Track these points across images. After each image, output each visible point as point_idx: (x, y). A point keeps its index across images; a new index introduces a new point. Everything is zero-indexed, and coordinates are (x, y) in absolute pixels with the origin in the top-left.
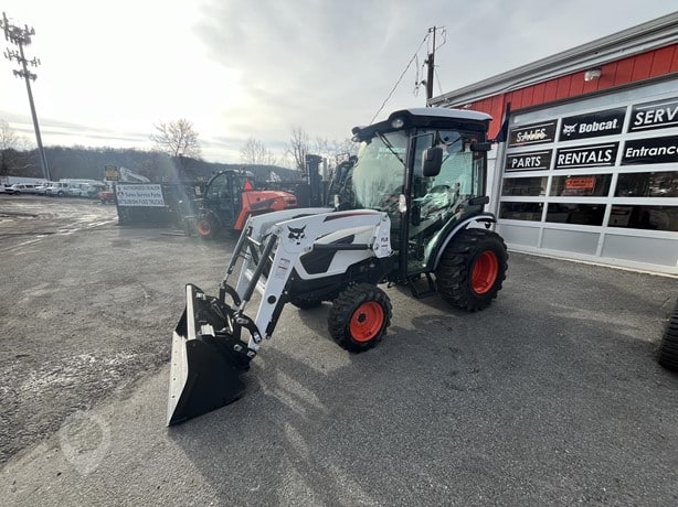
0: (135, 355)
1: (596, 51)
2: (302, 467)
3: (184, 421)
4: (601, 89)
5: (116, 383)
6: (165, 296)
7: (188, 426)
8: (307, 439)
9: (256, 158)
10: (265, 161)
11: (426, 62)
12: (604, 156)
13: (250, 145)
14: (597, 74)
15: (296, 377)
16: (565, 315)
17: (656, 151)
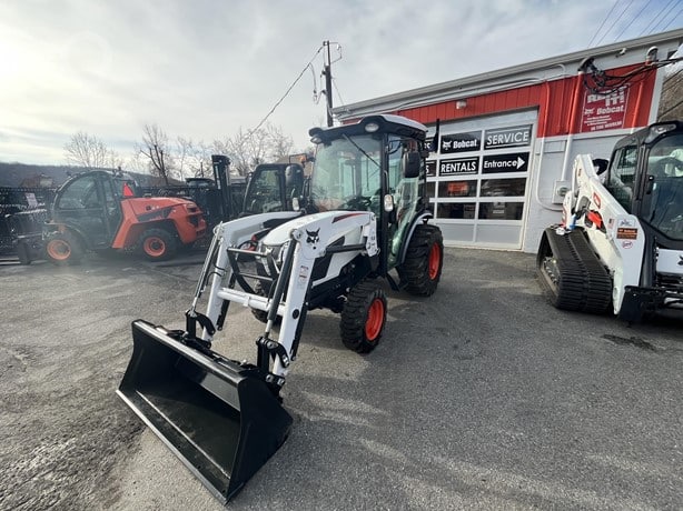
0: (73, 440)
1: (461, 87)
2: (411, 472)
3: (242, 488)
4: (466, 116)
5: (70, 488)
6: (57, 349)
7: (249, 491)
8: (394, 446)
9: (92, 159)
10: (107, 163)
11: (324, 73)
12: (471, 167)
13: (80, 142)
14: (464, 104)
15: (328, 393)
16: (486, 286)
17: (501, 164)
